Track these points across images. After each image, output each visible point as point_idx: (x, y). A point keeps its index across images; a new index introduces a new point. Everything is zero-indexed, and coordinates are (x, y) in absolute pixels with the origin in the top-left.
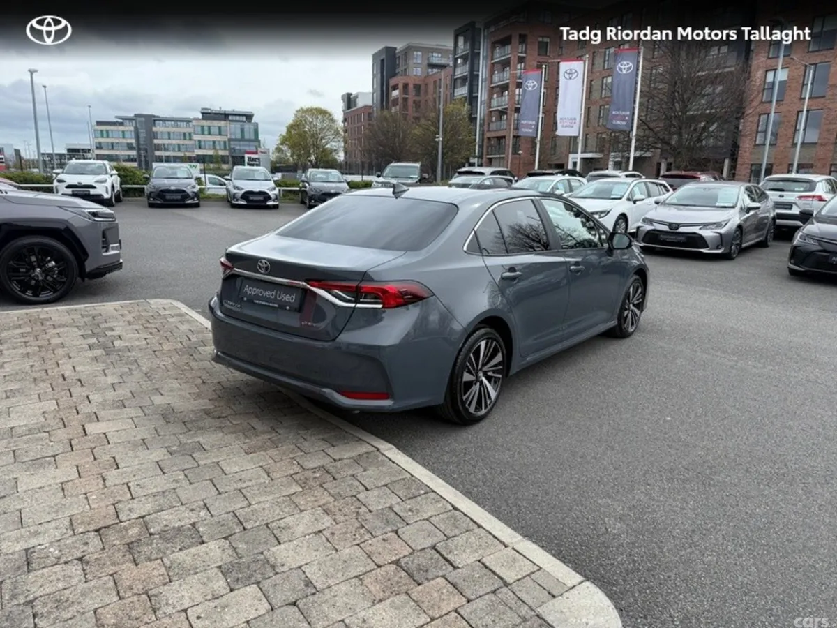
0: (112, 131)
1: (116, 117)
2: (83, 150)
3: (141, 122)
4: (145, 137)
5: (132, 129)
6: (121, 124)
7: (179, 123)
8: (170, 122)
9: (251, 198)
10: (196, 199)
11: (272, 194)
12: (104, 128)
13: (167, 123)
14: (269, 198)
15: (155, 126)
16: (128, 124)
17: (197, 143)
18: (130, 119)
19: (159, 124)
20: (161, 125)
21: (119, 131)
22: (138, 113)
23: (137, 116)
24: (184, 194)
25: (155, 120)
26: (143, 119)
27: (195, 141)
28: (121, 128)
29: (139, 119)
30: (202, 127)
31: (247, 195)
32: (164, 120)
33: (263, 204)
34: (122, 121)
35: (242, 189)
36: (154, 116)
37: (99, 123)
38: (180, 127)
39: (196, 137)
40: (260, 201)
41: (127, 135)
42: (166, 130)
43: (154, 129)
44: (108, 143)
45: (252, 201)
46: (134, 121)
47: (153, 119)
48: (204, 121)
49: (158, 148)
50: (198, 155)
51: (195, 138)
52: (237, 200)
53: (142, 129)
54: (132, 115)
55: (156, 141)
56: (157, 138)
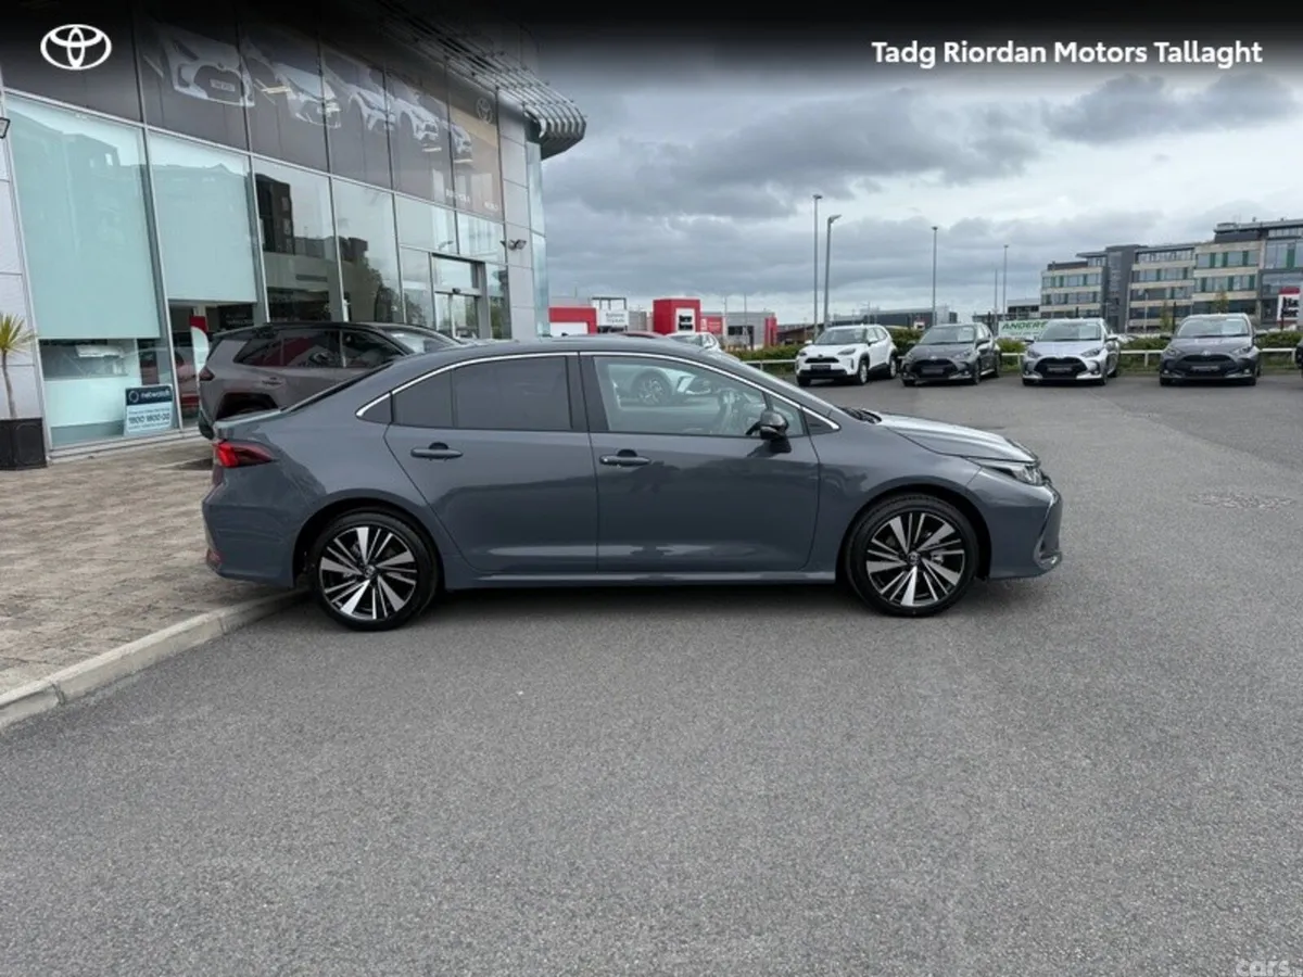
0: (1069, 277)
1: (1078, 255)
2: (1020, 307)
3: (1116, 258)
4: (1119, 281)
5: (1099, 270)
6: (1084, 265)
7: (1178, 253)
8: (1163, 254)
9: (1051, 369)
10: (967, 373)
11: (1089, 362)
12: (1058, 273)
13: (1158, 254)
14: (1083, 368)
15: (1137, 261)
16: (1094, 264)
17: (1199, 283)
18: (1098, 256)
19: (1144, 259)
20: (1148, 259)
21: (1078, 276)
22: (1109, 245)
23: (1110, 250)
24: (949, 366)
25: (1138, 254)
26: (1119, 254)
27: (1195, 279)
28: (1083, 271)
29: (1112, 254)
30: (1213, 256)
31: (1044, 365)
32: (1153, 251)
33: (1071, 378)
34: (1085, 260)
35: (1039, 355)
36: (1139, 247)
37: (1052, 267)
38: (1180, 259)
39: (1198, 274)
40: (1066, 374)
41: (1090, 280)
42: (1155, 266)
43: (1135, 267)
44: (1059, 295)
45: (1053, 373)
46: (1104, 259)
47: (1137, 251)
48: (1218, 245)
49: (1135, 296)
50: (1196, 303)
51: (1195, 276)
52: (1030, 373)
53: (1116, 269)
54: (1101, 249)
55: (1135, 286)
56: (1138, 281)
